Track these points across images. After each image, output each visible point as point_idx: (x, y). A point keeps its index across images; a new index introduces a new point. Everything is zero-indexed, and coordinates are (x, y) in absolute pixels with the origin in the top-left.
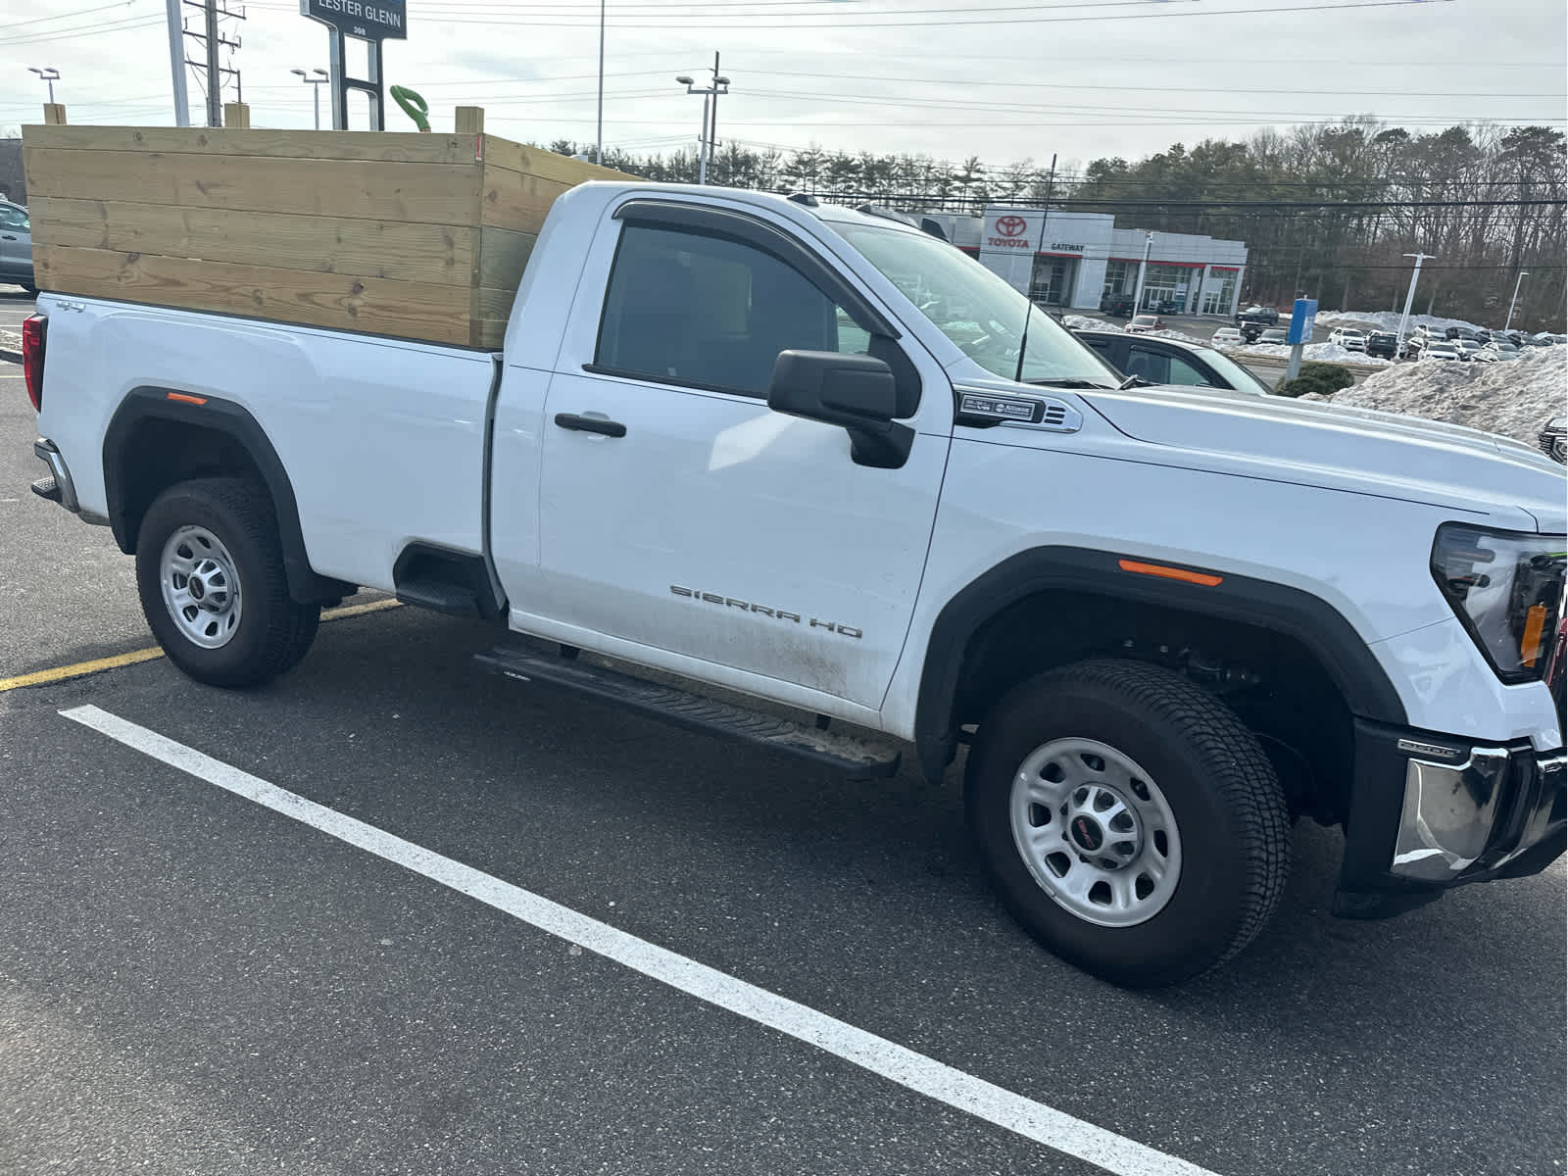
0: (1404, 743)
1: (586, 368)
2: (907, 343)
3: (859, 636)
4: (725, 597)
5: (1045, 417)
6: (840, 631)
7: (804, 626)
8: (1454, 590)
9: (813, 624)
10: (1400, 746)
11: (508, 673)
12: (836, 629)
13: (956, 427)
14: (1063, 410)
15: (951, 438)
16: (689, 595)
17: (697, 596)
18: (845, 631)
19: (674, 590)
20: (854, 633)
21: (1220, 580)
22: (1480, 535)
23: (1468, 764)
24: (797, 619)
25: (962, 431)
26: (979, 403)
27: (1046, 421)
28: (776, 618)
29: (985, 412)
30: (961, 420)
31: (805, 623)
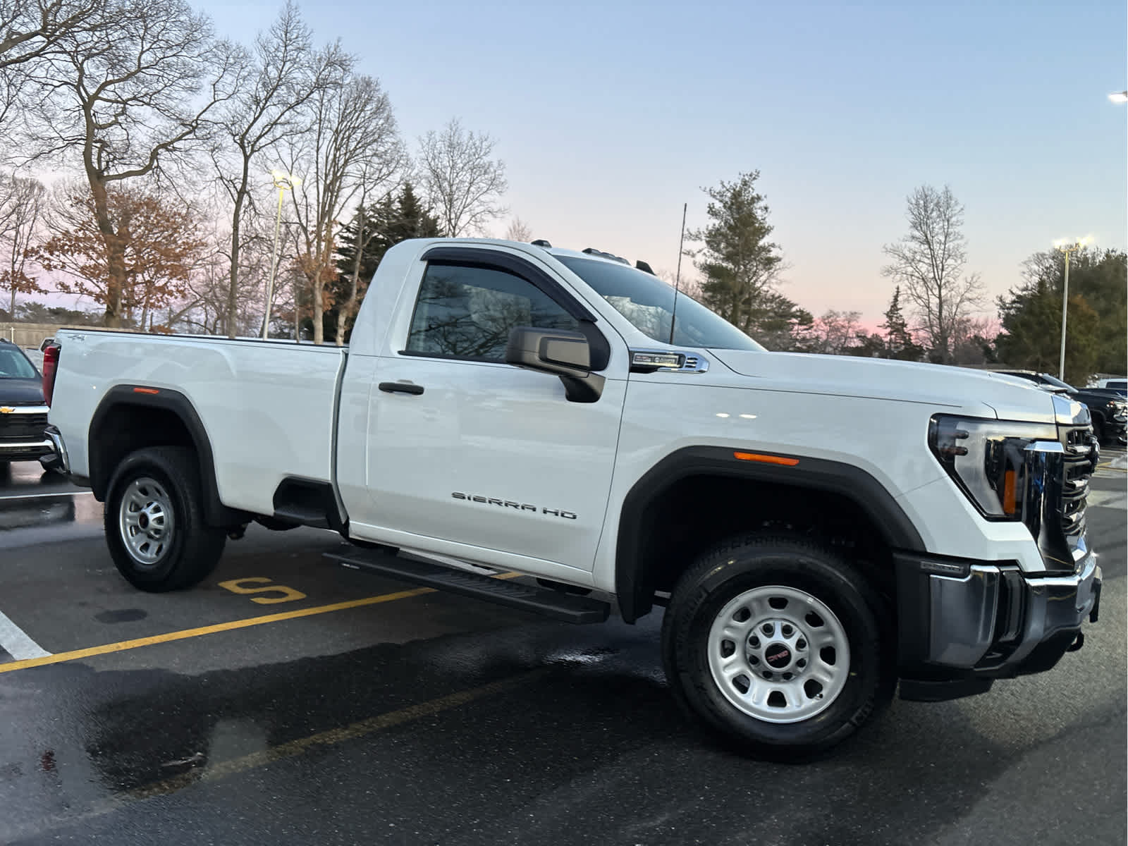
0: (925, 564)
1: (400, 353)
2: (600, 324)
3: (574, 517)
4: (487, 498)
5: (685, 365)
6: (562, 515)
7: (539, 513)
8: (947, 459)
9: (545, 512)
10: (923, 567)
11: (345, 565)
12: (560, 514)
13: (631, 373)
14: (696, 359)
15: (628, 380)
16: (464, 498)
17: (469, 499)
18: (566, 515)
19: (455, 496)
20: (571, 516)
21: (798, 461)
22: (958, 422)
23: (969, 577)
24: (534, 510)
25: (634, 376)
26: (644, 358)
27: (686, 366)
28: (521, 510)
29: (649, 363)
30: (634, 369)
31: (540, 511)
